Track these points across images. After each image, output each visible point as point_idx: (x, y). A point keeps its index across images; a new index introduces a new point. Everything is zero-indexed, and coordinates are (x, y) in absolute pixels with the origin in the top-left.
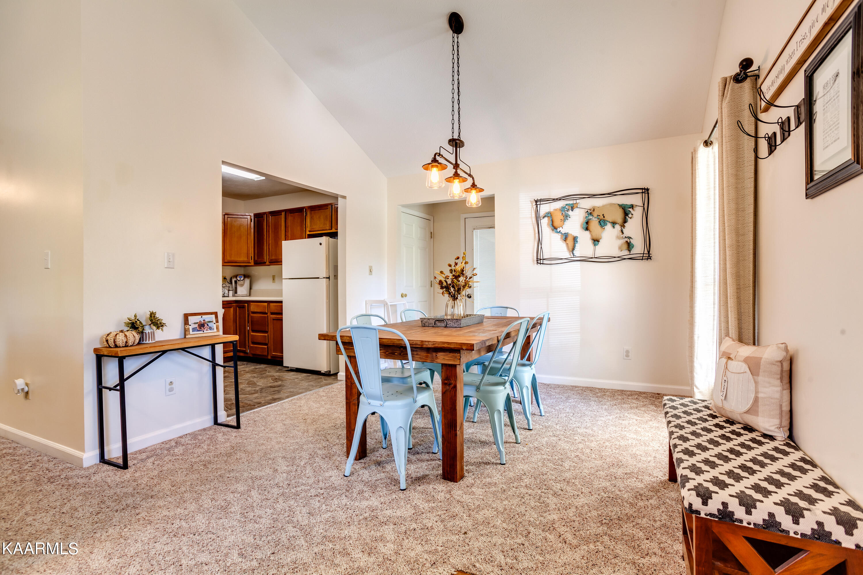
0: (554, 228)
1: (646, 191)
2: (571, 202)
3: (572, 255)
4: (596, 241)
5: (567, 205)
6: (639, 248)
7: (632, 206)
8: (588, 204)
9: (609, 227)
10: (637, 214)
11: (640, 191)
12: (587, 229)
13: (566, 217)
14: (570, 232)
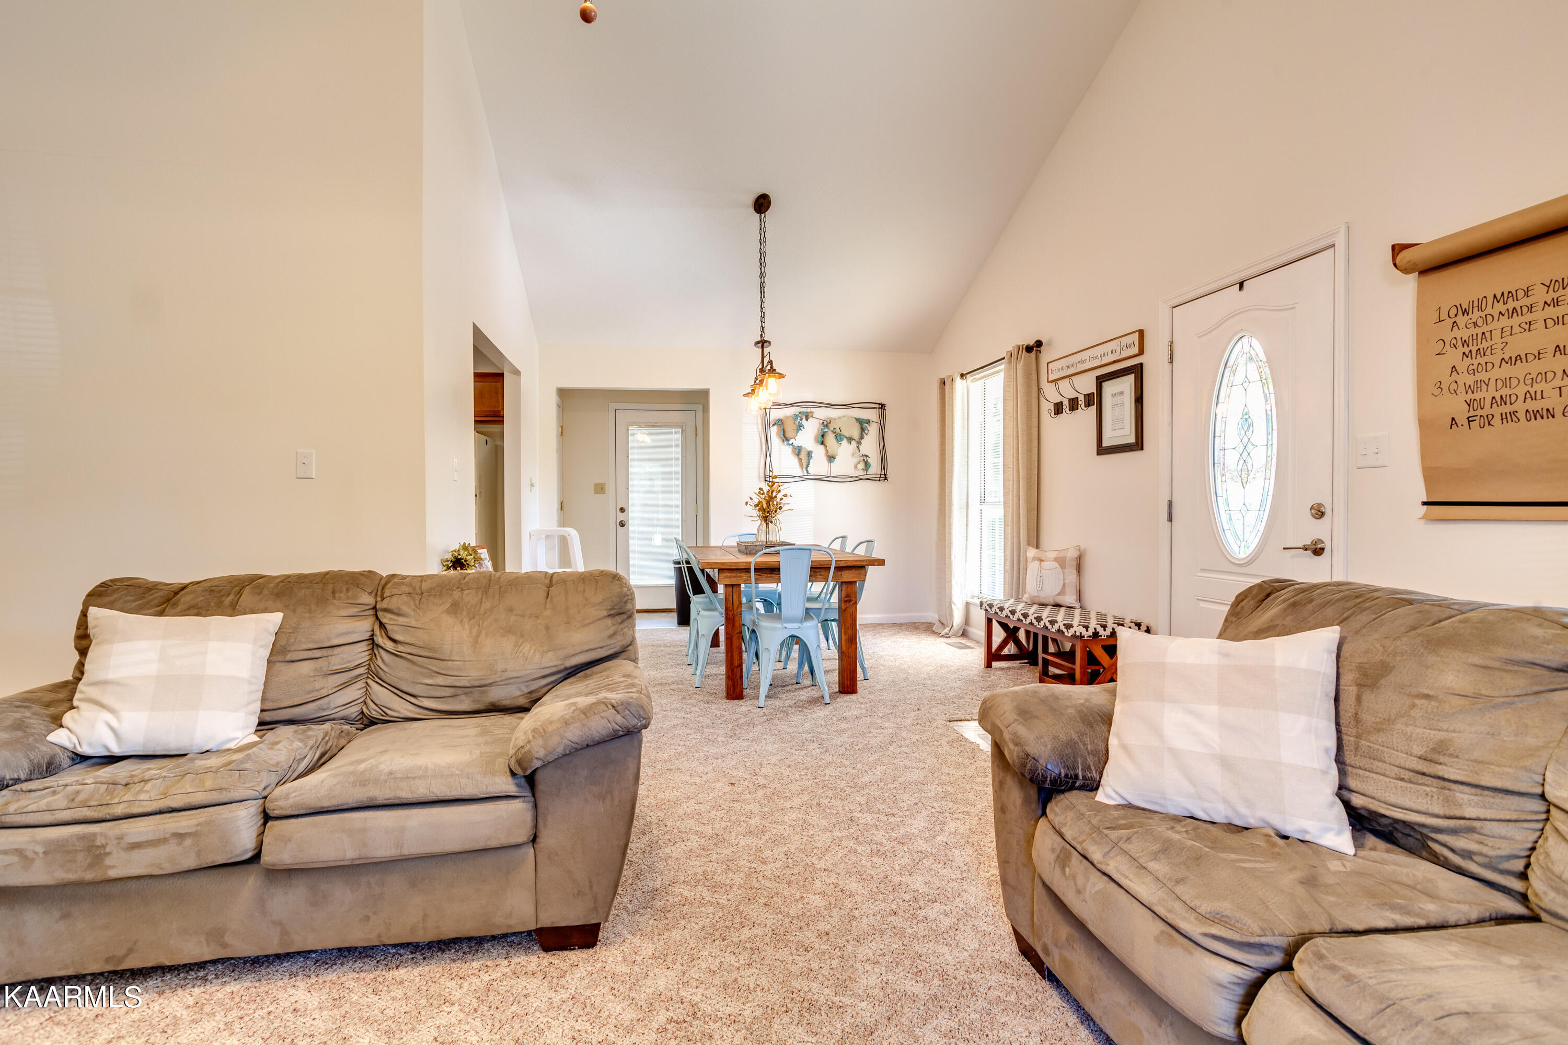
0: (785, 438)
1: (882, 406)
2: (805, 410)
3: (805, 472)
4: (831, 458)
5: (800, 413)
6: (875, 468)
7: (868, 422)
8: (822, 414)
9: (845, 442)
10: (873, 429)
11: (877, 406)
12: (822, 443)
13: (800, 427)
14: (804, 446)
